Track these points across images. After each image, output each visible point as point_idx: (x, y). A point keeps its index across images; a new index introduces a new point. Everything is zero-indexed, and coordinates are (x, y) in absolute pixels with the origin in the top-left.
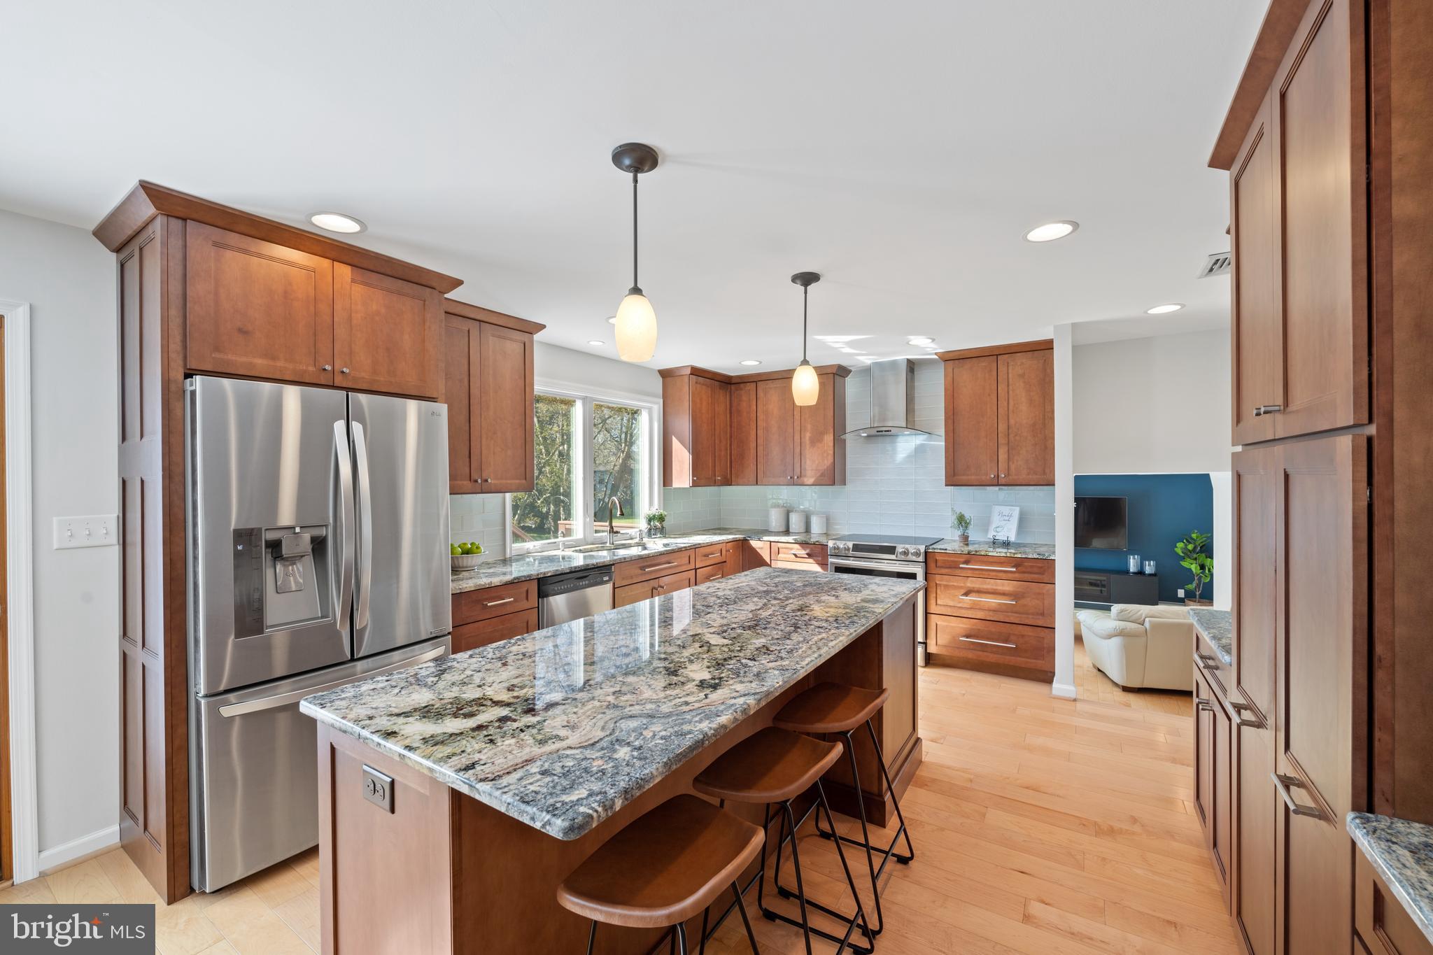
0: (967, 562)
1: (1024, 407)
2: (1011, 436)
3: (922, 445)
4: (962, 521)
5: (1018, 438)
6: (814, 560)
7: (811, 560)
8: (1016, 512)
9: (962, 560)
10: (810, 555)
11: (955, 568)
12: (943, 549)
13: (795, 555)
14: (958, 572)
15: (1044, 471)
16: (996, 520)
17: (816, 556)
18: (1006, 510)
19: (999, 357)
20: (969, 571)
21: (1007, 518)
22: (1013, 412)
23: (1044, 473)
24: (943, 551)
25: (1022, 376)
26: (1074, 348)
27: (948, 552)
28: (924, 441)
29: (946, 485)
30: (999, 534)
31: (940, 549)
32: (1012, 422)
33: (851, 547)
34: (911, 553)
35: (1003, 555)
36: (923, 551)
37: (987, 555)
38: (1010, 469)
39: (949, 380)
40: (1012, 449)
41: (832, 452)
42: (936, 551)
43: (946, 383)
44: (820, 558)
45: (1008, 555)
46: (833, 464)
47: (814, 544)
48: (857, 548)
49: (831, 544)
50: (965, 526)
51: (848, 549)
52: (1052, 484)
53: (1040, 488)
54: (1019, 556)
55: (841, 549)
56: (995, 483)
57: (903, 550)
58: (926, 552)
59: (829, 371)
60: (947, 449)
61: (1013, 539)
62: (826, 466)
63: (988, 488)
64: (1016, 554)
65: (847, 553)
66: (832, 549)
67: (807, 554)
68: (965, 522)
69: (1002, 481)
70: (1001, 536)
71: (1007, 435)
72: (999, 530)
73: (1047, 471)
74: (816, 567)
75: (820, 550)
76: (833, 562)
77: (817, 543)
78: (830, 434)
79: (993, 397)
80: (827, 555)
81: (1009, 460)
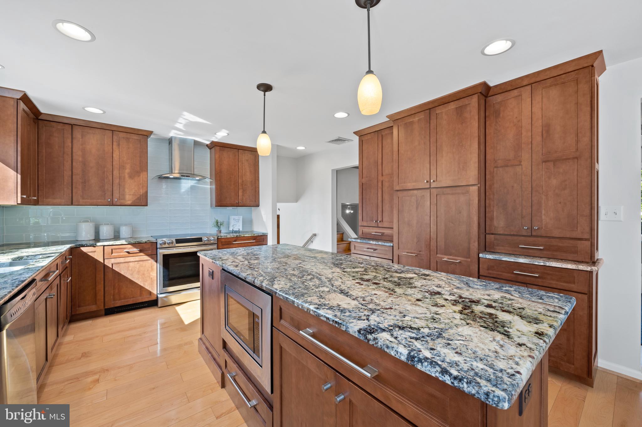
0: (235, 241)
1: (248, 174)
2: (244, 185)
3: (194, 186)
5: (246, 186)
6: (144, 253)
7: (142, 254)
8: (241, 218)
9: (233, 240)
10: (141, 251)
11: (230, 244)
12: (225, 236)
13: (128, 252)
14: (232, 246)
15: (255, 200)
16: (232, 222)
17: (146, 251)
18: (236, 217)
19: (239, 150)
20: (237, 245)
21: (237, 221)
22: (244, 175)
23: (255, 202)
24: (225, 237)
25: (247, 160)
27: (228, 237)
28: (195, 183)
29: (216, 206)
30: (235, 228)
31: (224, 236)
32: (244, 179)
33: (174, 241)
34: (211, 240)
35: (250, 235)
36: (216, 238)
37: (244, 236)
38: (243, 199)
39: (217, 156)
40: (244, 191)
41: (146, 185)
42: (222, 237)
43: (216, 157)
44: (150, 251)
45: (252, 235)
46: (147, 192)
47: (146, 243)
48: (178, 241)
49: (160, 241)
50: (219, 225)
51: (172, 243)
52: (258, 206)
53: (252, 208)
54: (256, 235)
55: (167, 243)
56: (238, 205)
57: (207, 239)
58: (218, 238)
59: (145, 133)
60: (216, 189)
61: (241, 229)
62: (142, 193)
63: (228, 208)
64: (254, 234)
65: (171, 245)
66: (161, 244)
67: (139, 250)
68: (219, 224)
69: (240, 204)
70: (236, 229)
71: (242, 185)
72: (234, 226)
73: (256, 200)
74: (146, 258)
75: (150, 246)
76: (162, 252)
77: (148, 242)
78: (145, 173)
79: (237, 167)
80: (157, 248)
81: (243, 195)
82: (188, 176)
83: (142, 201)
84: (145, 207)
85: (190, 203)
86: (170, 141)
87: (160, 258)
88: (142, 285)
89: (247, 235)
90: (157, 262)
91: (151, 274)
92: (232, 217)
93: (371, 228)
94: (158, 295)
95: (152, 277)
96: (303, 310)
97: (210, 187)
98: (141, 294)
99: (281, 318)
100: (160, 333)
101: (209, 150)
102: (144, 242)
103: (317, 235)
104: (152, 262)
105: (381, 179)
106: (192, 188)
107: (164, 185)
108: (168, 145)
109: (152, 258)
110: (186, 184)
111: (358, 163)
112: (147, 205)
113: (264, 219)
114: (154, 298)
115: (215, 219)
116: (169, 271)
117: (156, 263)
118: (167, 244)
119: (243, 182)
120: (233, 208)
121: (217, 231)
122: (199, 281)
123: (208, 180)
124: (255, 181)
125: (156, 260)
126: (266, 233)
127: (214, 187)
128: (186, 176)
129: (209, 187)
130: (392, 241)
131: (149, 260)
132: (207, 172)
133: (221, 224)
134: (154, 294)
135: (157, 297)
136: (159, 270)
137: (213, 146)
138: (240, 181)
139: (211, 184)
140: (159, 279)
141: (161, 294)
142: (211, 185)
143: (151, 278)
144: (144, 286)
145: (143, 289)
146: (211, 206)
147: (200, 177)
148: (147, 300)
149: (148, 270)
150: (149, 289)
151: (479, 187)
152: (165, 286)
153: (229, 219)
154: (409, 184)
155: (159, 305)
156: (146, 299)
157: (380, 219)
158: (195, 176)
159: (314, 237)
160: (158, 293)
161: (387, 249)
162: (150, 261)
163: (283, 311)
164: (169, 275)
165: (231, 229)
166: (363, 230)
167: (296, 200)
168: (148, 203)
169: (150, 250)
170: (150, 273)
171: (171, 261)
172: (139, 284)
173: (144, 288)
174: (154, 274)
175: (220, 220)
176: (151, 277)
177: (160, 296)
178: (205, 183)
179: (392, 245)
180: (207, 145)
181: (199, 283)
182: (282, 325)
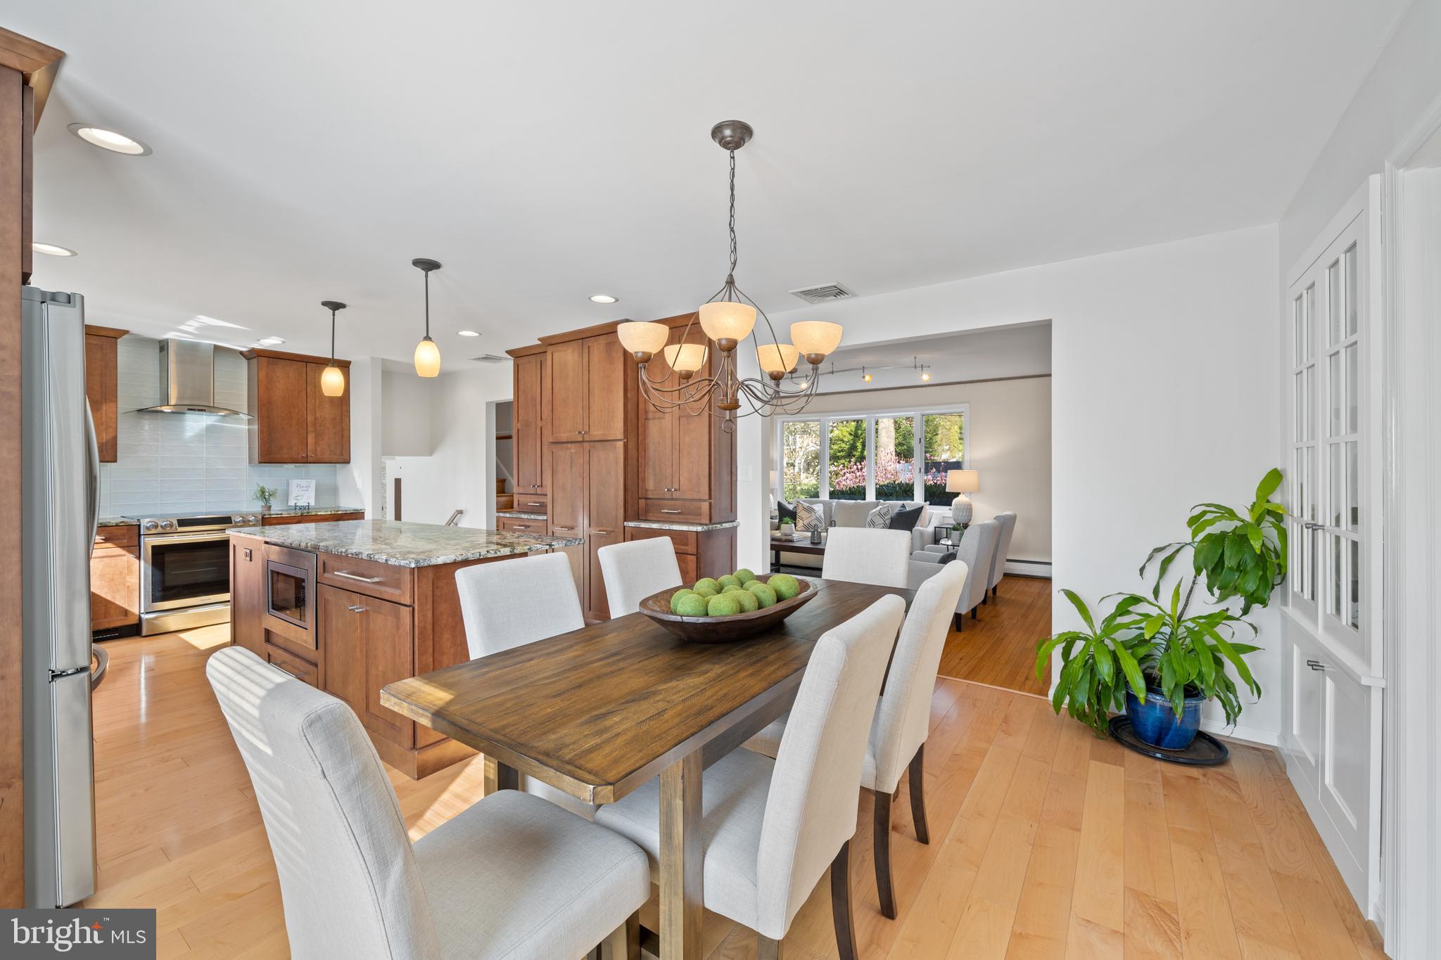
1: (327, 405)
2: (317, 426)
3: (213, 426)
4: (263, 495)
5: (322, 427)
6: (115, 544)
7: (110, 545)
8: (313, 483)
9: (295, 521)
10: (106, 540)
12: (280, 513)
15: (342, 452)
16: (295, 491)
17: (118, 539)
18: (304, 482)
19: (308, 364)
21: (305, 489)
22: (319, 407)
23: (342, 455)
24: (279, 516)
26: (383, 372)
27: (283, 515)
28: (216, 421)
29: (259, 463)
30: (299, 501)
31: (277, 513)
32: (318, 415)
33: (175, 522)
34: (249, 521)
35: (329, 513)
36: (260, 517)
37: (316, 515)
38: (316, 450)
39: (263, 374)
40: (318, 436)
41: (114, 425)
42: (272, 516)
43: (260, 375)
44: (126, 541)
45: (333, 513)
46: (115, 438)
47: (117, 525)
48: (182, 523)
49: (145, 522)
50: (267, 497)
51: (171, 526)
52: (348, 461)
53: (337, 465)
54: (340, 512)
55: (161, 526)
56: (305, 461)
57: (241, 519)
58: (263, 518)
59: (112, 334)
60: (261, 432)
61: (312, 503)
62: (104, 440)
63: (286, 466)
64: (337, 511)
65: (168, 530)
66: (148, 528)
67: (104, 538)
68: (267, 494)
69: (311, 460)
70: (302, 503)
71: (315, 425)
72: (299, 498)
73: (344, 453)
74: (119, 551)
75: (125, 531)
76: (149, 542)
77: (121, 524)
78: (112, 405)
79: (304, 394)
80: (140, 535)
81: (316, 443)
82: (202, 410)
83: (105, 453)
84: (112, 464)
85: (205, 456)
86: (163, 346)
87: (147, 551)
88: (109, 597)
89: (323, 513)
90: (139, 558)
91: (128, 578)
92: (294, 483)
93: (529, 496)
94: (142, 616)
95: (130, 584)
96: (341, 555)
97: (247, 427)
98: (106, 615)
99: (324, 572)
100: (147, 679)
101: (245, 362)
102: (114, 524)
103: (464, 512)
104: (130, 558)
105: (540, 425)
106: (210, 429)
107: (147, 424)
108: (158, 351)
109: (130, 552)
110: (196, 423)
111: (512, 397)
112: (115, 461)
113: (359, 485)
114: (134, 621)
115: (258, 485)
116: (163, 574)
117: (138, 561)
118: (159, 527)
119: (316, 419)
120: (296, 466)
121: (262, 507)
122: (228, 591)
123: (245, 417)
124: (341, 419)
125: (138, 555)
126: (361, 510)
127: (256, 427)
128: (199, 410)
129: (245, 427)
130: (545, 514)
131: (124, 555)
132: (242, 402)
133: (270, 495)
134: (133, 614)
135: (140, 618)
136: (145, 573)
137: (254, 355)
138: (310, 418)
139: (250, 422)
140: (145, 588)
141: (147, 613)
142: (249, 425)
143: (128, 587)
144: (112, 600)
145: (110, 606)
146: (250, 462)
147: (226, 412)
148: (118, 624)
149: (121, 573)
150: (124, 606)
151: (625, 443)
152: (155, 600)
153: (288, 485)
154: (563, 435)
155: (144, 633)
156: (118, 622)
157: (539, 483)
158: (216, 410)
159: (458, 515)
160: (142, 611)
161: (540, 524)
162: (125, 558)
163: (326, 564)
164: (163, 582)
165: (292, 503)
166: (520, 499)
167: (431, 450)
168: (118, 457)
169: (125, 539)
170: (125, 578)
171: (169, 558)
172: (104, 596)
173: (114, 604)
174: (133, 580)
175: (269, 487)
176: (127, 584)
177: (144, 617)
178: (239, 421)
179: (545, 518)
180: (241, 353)
181: (229, 594)
182: (327, 578)
